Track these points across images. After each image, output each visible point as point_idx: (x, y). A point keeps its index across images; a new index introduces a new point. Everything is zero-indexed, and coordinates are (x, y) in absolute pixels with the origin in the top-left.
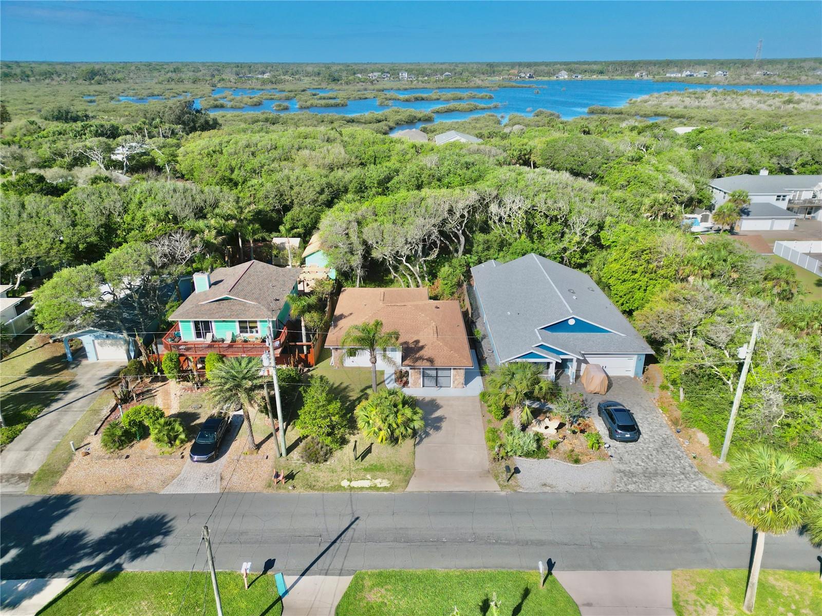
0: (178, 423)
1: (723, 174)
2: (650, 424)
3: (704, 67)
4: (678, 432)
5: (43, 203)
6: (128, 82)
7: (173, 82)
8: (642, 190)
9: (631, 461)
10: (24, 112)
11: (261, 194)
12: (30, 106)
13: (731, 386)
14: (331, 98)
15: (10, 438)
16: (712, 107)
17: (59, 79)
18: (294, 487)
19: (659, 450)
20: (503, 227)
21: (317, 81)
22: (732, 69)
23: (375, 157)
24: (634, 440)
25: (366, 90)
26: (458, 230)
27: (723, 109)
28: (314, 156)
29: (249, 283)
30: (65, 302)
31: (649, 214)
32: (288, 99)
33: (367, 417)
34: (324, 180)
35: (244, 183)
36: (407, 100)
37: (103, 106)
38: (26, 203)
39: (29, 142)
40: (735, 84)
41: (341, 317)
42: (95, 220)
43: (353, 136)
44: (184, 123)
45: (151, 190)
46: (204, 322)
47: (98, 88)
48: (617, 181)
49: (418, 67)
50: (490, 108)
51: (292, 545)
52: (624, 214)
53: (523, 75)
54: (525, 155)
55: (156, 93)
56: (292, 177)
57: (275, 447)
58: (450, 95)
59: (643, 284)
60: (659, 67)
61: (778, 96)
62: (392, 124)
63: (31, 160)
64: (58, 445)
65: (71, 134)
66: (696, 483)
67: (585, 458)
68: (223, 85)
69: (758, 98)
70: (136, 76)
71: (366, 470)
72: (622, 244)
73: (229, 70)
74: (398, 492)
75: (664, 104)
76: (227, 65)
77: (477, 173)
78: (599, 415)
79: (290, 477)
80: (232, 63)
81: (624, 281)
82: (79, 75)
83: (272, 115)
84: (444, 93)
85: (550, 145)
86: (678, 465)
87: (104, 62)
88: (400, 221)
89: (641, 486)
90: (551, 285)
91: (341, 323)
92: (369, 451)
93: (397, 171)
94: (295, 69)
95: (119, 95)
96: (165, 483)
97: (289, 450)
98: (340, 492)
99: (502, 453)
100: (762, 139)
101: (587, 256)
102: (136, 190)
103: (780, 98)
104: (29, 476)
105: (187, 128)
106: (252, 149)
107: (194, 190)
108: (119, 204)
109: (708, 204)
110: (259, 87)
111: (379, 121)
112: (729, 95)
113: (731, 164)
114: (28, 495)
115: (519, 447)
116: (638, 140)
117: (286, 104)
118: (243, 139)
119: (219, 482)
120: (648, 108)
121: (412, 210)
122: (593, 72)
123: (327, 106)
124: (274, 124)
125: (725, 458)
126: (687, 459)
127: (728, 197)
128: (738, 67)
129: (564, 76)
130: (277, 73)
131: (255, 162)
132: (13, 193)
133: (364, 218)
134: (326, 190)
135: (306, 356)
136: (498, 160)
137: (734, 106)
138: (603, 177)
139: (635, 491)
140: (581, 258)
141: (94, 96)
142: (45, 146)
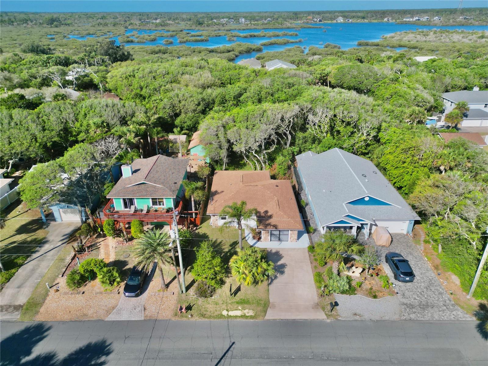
0: (115, 270)
1: (450, 90)
2: (420, 269)
3: (427, 14)
4: (439, 275)
5: (24, 115)
6: (74, 26)
7: (101, 26)
8: (400, 101)
9: (411, 296)
10: (11, 46)
11: (161, 106)
12: (15, 42)
13: (475, 246)
14: (198, 36)
15: (8, 279)
16: (434, 41)
17: (31, 24)
18: (192, 316)
19: (428, 288)
20: (316, 129)
21: (189, 25)
22: (444, 15)
23: (231, 79)
24: (411, 281)
25: (219, 30)
26: (287, 131)
27: (441, 42)
28: (192, 79)
29: (157, 172)
30: (40, 188)
31: (409, 120)
32: (172, 36)
33: (238, 267)
34: (200, 96)
35: (149, 97)
36: (245, 37)
37: (60, 42)
38: (13, 115)
39: (14, 68)
40: (446, 26)
41: (216, 193)
42: (57, 126)
43: (215, 65)
44: (109, 55)
45: (92, 106)
46: (129, 199)
47: (56, 30)
48: (384, 95)
49: (251, 15)
50: (296, 42)
51: (193, 360)
52: (393, 120)
53: (316, 20)
54: (324, 77)
55: (91, 33)
56: (180, 95)
57: (178, 286)
58: (271, 33)
59: (410, 170)
60: (399, 14)
61: (475, 33)
62: (237, 54)
63: (16, 80)
64: (38, 284)
65: (40, 63)
66: (454, 313)
67: (380, 294)
68: (133, 28)
69: (462, 35)
70: (78, 22)
71: (237, 303)
72: (394, 143)
73: (135, 17)
74: (260, 320)
75: (404, 39)
76: (133, 14)
77: (296, 91)
78: (387, 262)
79: (189, 308)
80: (137, 13)
81: (397, 168)
82: (44, 21)
83: (163, 48)
84: (267, 32)
85: (340, 71)
86: (441, 299)
87: (59, 13)
88: (251, 127)
89: (418, 315)
90: (351, 171)
91: (216, 197)
92: (239, 289)
93: (245, 90)
94: (176, 16)
95: (68, 34)
96: (108, 312)
97: (188, 288)
98: (222, 320)
99: (327, 291)
100: (474, 66)
101: (369, 148)
102: (82, 105)
103: (476, 35)
104: (21, 306)
105: (111, 58)
106: (154, 74)
107: (119, 105)
108: (71, 115)
109: (442, 109)
110: (154, 28)
111: (229, 51)
112: (444, 33)
113: (455, 83)
114: (20, 322)
115: (338, 288)
116: (395, 67)
117: (171, 40)
118: (148, 67)
119: (143, 312)
120: (395, 41)
121: (258, 119)
122: (358, 17)
123: (197, 41)
124: (164, 53)
125: (472, 295)
126: (447, 295)
127: (454, 106)
128: (448, 14)
129: (341, 20)
130: (164, 19)
131: (156, 84)
132: (5, 107)
133: (227, 123)
134: (201, 102)
135: (195, 219)
136: (308, 81)
137: (448, 40)
138: (374, 92)
139: (415, 319)
140: (366, 149)
141: (54, 35)
142: (25, 72)
